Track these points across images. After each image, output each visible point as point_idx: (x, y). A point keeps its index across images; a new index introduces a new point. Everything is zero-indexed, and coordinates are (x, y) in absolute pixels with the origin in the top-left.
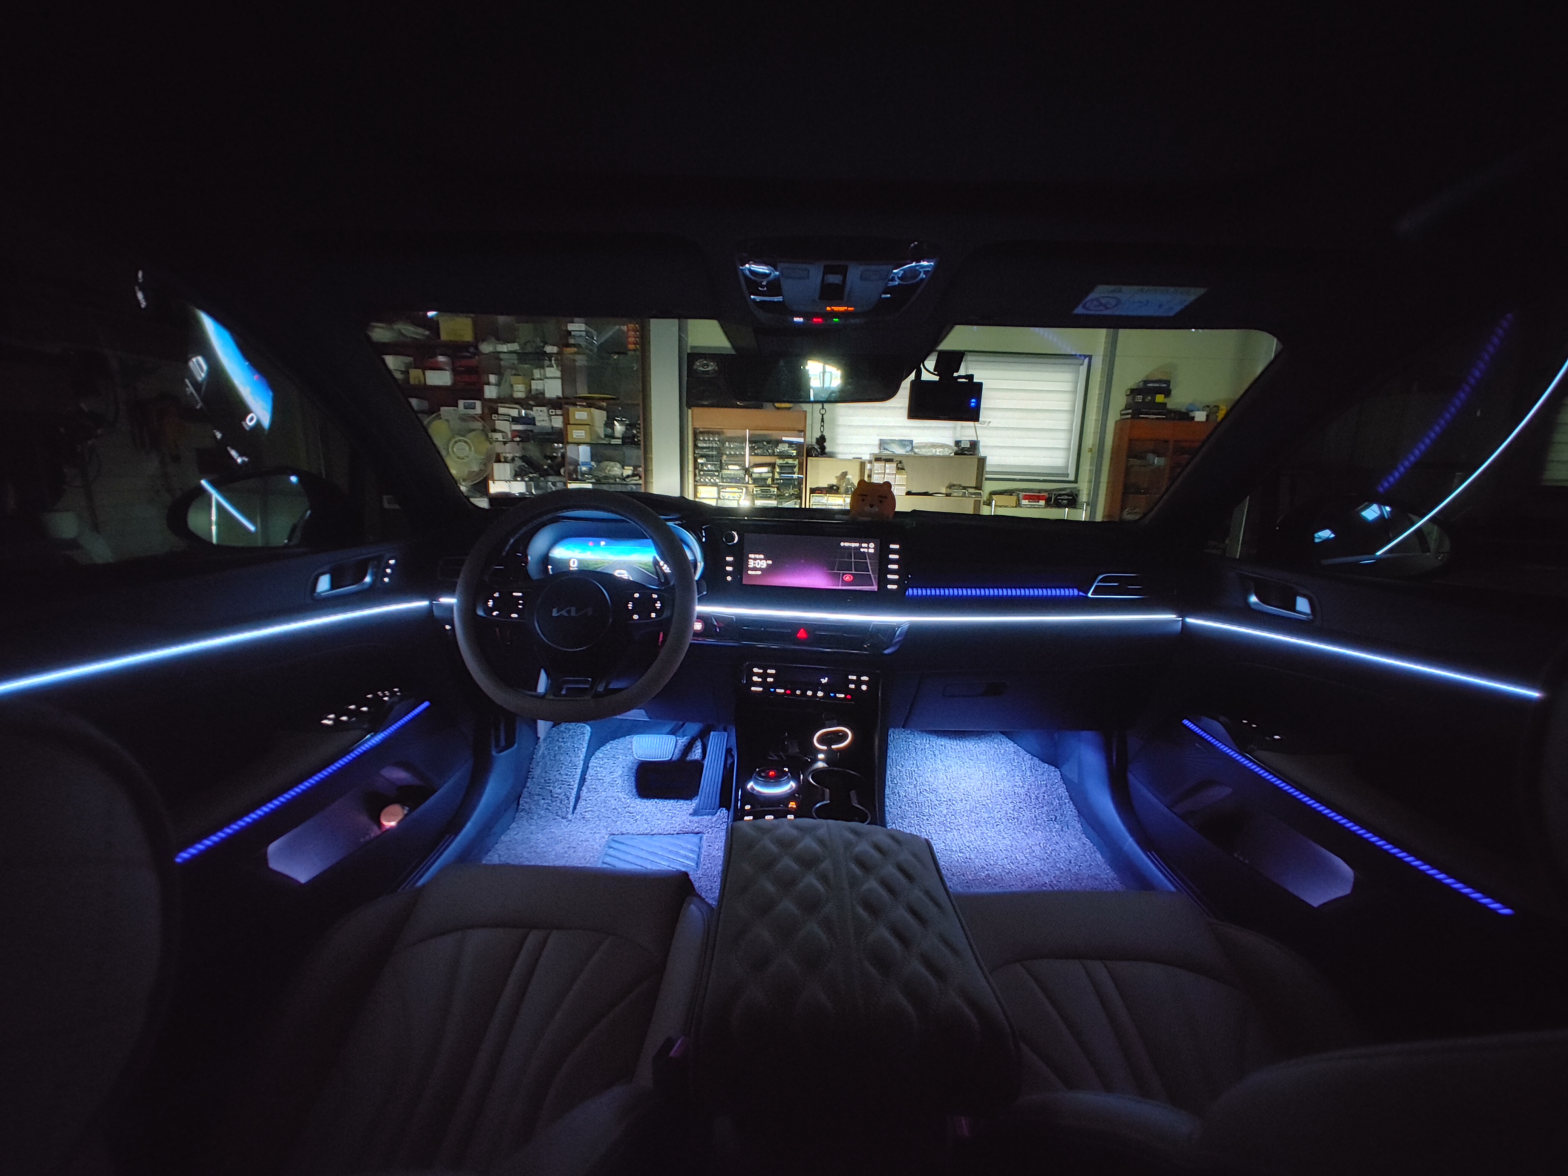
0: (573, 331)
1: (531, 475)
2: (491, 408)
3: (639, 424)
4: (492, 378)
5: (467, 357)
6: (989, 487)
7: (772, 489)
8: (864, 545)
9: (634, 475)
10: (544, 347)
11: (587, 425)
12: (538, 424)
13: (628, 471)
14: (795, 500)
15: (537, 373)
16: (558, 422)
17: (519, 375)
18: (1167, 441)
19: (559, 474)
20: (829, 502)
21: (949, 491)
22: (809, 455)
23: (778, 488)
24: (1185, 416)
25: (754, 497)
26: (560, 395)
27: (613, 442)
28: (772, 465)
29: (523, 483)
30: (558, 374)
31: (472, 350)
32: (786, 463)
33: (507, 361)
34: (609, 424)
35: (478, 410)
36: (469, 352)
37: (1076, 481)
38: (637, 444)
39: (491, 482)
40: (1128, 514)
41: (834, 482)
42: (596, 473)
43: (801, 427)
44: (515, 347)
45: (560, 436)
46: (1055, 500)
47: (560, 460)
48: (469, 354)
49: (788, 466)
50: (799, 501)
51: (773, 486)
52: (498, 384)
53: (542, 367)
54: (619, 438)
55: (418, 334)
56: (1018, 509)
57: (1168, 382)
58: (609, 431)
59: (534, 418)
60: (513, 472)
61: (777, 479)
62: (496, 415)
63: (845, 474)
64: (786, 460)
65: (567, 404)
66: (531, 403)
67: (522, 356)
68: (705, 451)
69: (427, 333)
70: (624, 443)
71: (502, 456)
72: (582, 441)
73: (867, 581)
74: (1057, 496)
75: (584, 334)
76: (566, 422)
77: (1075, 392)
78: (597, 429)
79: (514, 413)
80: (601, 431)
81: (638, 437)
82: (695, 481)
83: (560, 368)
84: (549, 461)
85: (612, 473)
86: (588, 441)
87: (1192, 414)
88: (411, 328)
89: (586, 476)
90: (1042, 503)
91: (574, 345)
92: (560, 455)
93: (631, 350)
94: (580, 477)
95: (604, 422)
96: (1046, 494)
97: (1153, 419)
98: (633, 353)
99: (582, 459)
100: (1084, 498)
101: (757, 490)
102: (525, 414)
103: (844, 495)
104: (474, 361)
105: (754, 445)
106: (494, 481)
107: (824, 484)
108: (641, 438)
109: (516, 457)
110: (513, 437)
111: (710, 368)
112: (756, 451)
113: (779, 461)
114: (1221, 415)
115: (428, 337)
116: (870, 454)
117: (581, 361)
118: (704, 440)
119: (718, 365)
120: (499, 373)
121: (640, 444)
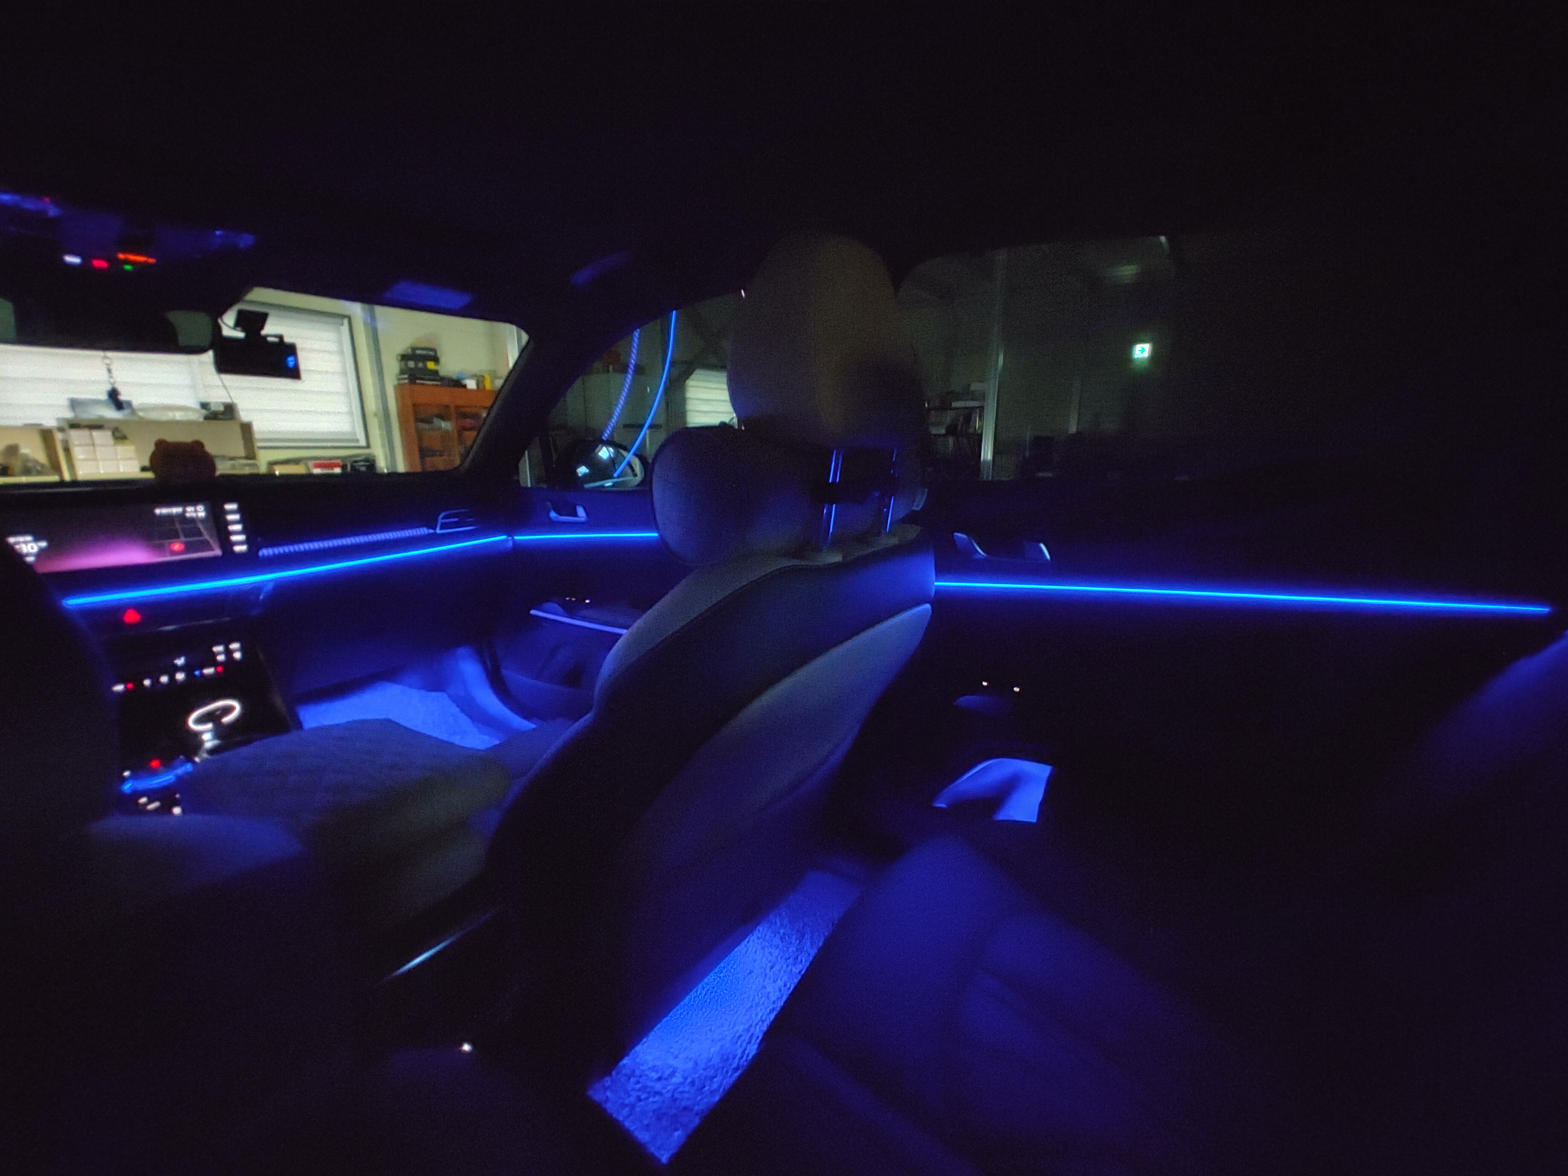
6: (265, 456)
8: (190, 509)
24: (457, 383)
37: (368, 446)
46: (351, 467)
73: (206, 546)
74: (353, 463)
77: (341, 352)
87: (463, 382)
96: (339, 461)
97: (429, 385)
100: (382, 463)
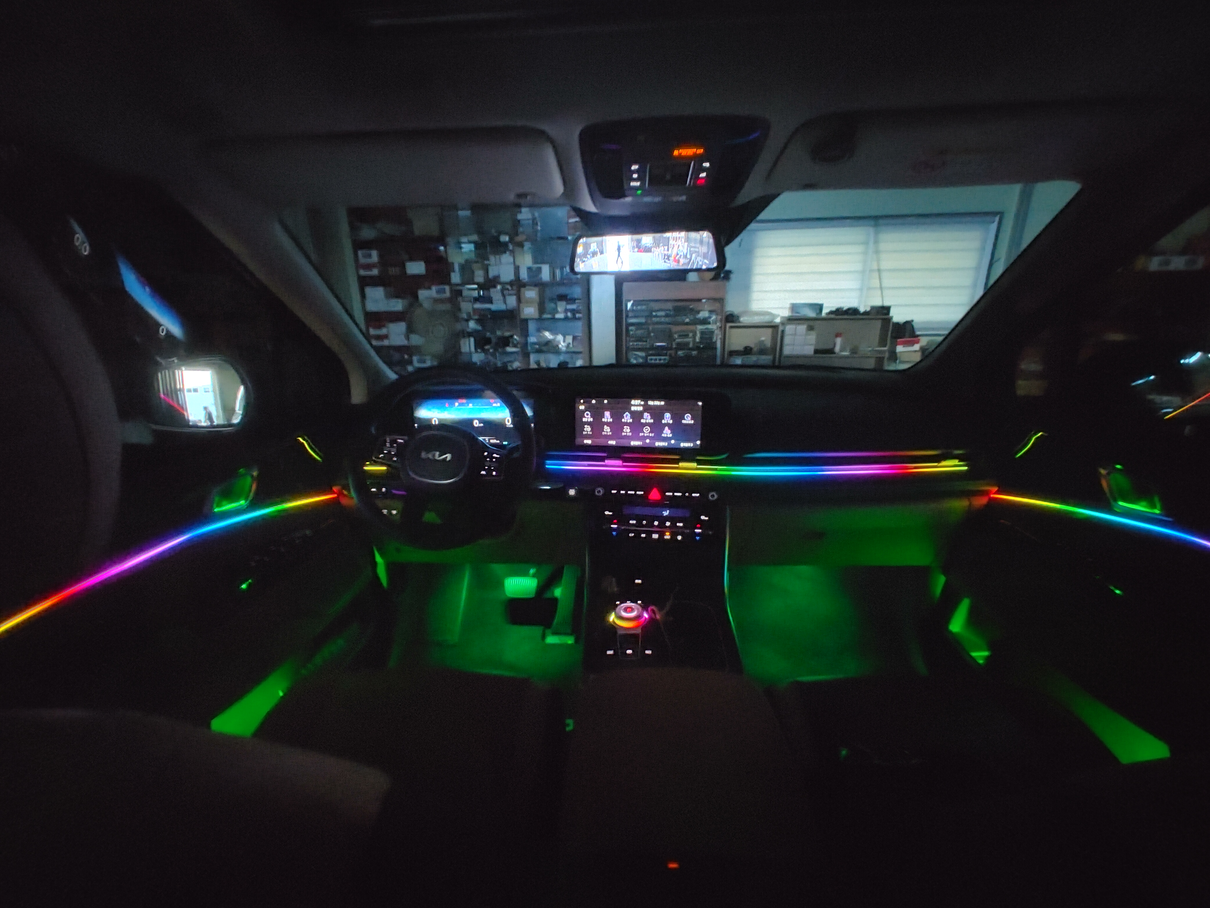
0: (522, 220)
1: (485, 348)
2: (457, 291)
3: (580, 300)
7: (693, 352)
10: (499, 236)
11: (535, 302)
15: (493, 260)
16: (512, 301)
22: (727, 320)
23: (698, 352)
26: (513, 277)
27: (558, 316)
29: (484, 355)
30: (511, 259)
35: (448, 294)
41: (749, 344)
43: (720, 295)
44: (474, 238)
45: (514, 314)
49: (707, 331)
51: (694, 349)
53: (497, 254)
54: (561, 313)
55: (395, 231)
59: (491, 298)
60: (475, 346)
61: (698, 343)
62: (461, 297)
64: (706, 326)
66: (489, 285)
69: (403, 230)
71: (466, 332)
72: (531, 317)
75: (531, 222)
76: (519, 300)
77: (983, 249)
79: (475, 294)
81: (579, 310)
82: (627, 347)
86: (537, 316)
88: (390, 226)
91: (523, 233)
101: (679, 354)
102: (484, 294)
107: (740, 346)
108: (583, 312)
110: (475, 315)
115: (404, 233)
116: (782, 317)
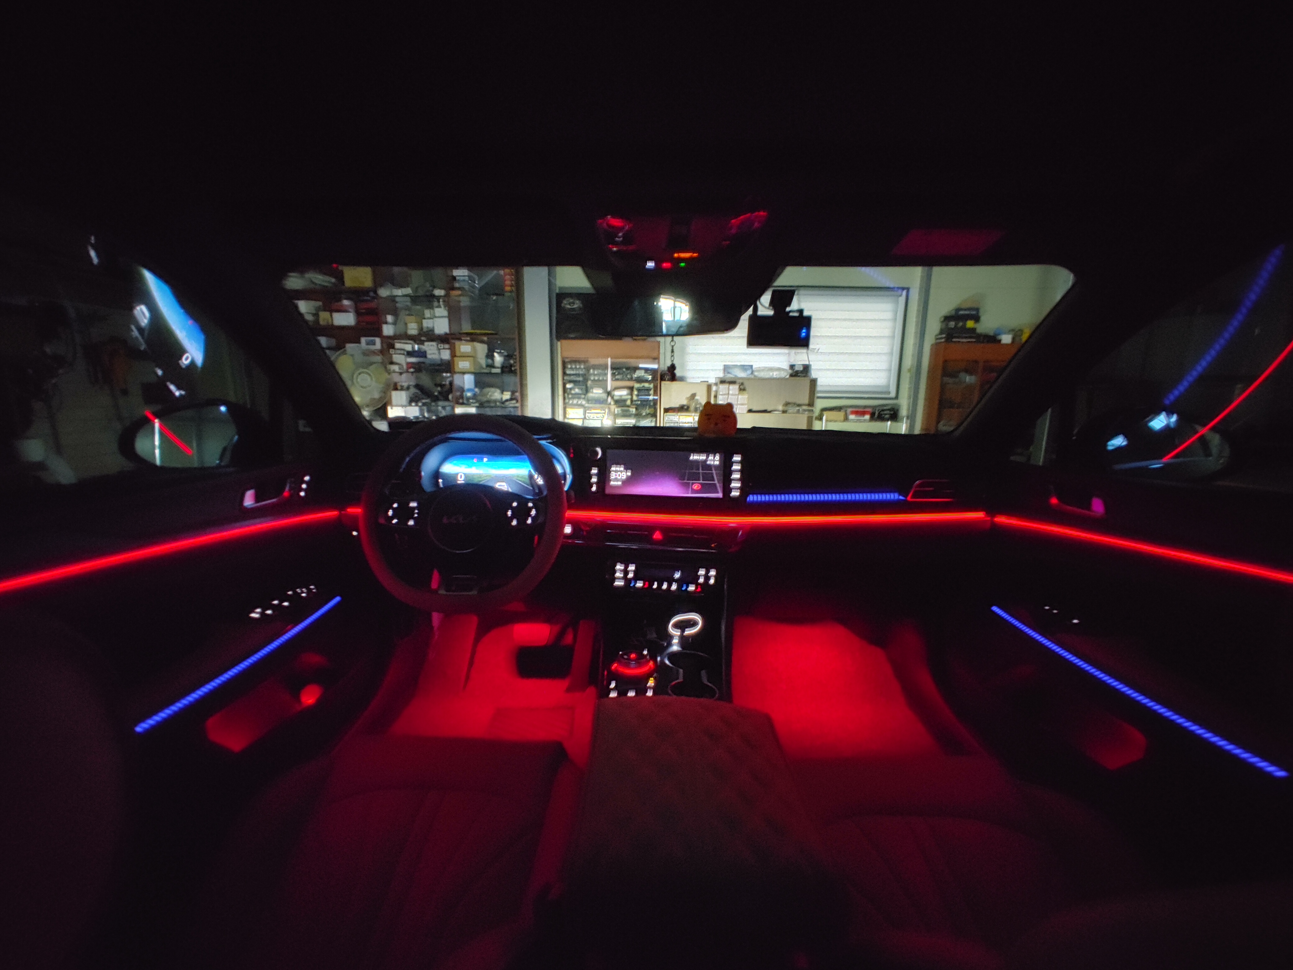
0: (457, 276)
1: (424, 401)
2: (389, 344)
3: (515, 355)
4: (390, 318)
5: (367, 301)
6: (820, 404)
7: (631, 409)
8: (710, 458)
9: (511, 399)
10: (433, 291)
11: (471, 357)
12: (429, 356)
13: (507, 396)
14: (650, 419)
15: (427, 313)
16: (446, 355)
17: (412, 315)
18: (976, 362)
19: (447, 399)
20: (680, 420)
21: (785, 408)
22: (662, 379)
23: (636, 409)
24: (993, 339)
25: (616, 416)
26: (447, 331)
27: (494, 371)
28: (631, 389)
29: (417, 409)
30: (445, 313)
31: (372, 294)
32: (643, 387)
33: (402, 303)
34: (490, 356)
35: (378, 346)
36: (369, 296)
37: (897, 397)
38: (514, 372)
39: (389, 408)
40: (944, 426)
41: (684, 402)
42: (479, 398)
43: (655, 355)
44: (408, 291)
45: (448, 366)
46: (878, 415)
47: (448, 386)
48: (369, 298)
49: (645, 390)
50: (654, 419)
51: (632, 406)
52: (395, 323)
53: (431, 307)
54: (498, 368)
55: (326, 281)
56: (845, 423)
57: (977, 310)
58: (490, 361)
59: (425, 352)
60: (409, 399)
61: (636, 401)
62: (393, 350)
63: (693, 396)
64: (643, 384)
65: (453, 339)
66: (423, 338)
67: (415, 299)
68: (573, 378)
69: (333, 280)
70: (503, 372)
71: (399, 385)
72: (467, 371)
73: (713, 489)
74: (880, 412)
75: (467, 278)
76: (453, 355)
77: (895, 319)
78: (480, 360)
79: (409, 347)
80: (483, 361)
81: (514, 366)
82: (564, 403)
83: (447, 308)
84: (439, 389)
85: (493, 398)
86: (473, 370)
87: (999, 337)
88: (320, 277)
89: (471, 401)
90: (867, 417)
91: (459, 289)
92: (448, 383)
93: (506, 292)
94: (465, 402)
95: (485, 354)
96: (871, 410)
97: (963, 342)
98: (509, 294)
99: (467, 386)
100: (904, 412)
101: (617, 410)
102: (419, 348)
103: (693, 414)
104: (373, 305)
105: (614, 371)
106: (392, 406)
107: (676, 404)
108: (518, 367)
109: (411, 385)
110: (408, 368)
111: (575, 306)
112: (617, 377)
113: (637, 385)
114: (1025, 337)
115: (334, 284)
116: (716, 378)
117: (465, 302)
118: (571, 368)
119: (582, 303)
120: (395, 313)
121: (516, 373)
